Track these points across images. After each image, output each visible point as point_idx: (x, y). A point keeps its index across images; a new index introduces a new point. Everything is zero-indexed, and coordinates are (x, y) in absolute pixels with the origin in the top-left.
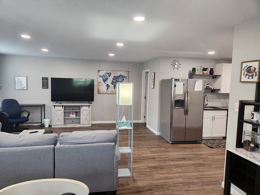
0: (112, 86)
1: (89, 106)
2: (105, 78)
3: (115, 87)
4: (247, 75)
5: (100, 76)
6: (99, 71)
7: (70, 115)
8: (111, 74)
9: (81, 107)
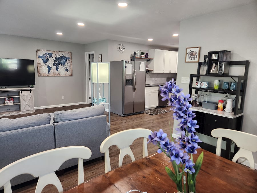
0: (54, 68)
1: (30, 90)
2: (45, 59)
3: (57, 69)
4: (190, 57)
5: (40, 57)
6: (37, 51)
7: (6, 102)
8: (51, 54)
9: (20, 92)
